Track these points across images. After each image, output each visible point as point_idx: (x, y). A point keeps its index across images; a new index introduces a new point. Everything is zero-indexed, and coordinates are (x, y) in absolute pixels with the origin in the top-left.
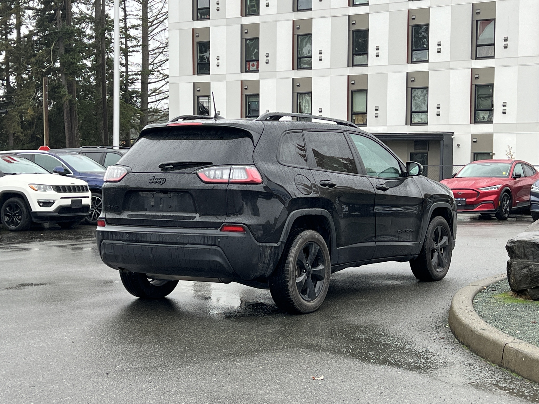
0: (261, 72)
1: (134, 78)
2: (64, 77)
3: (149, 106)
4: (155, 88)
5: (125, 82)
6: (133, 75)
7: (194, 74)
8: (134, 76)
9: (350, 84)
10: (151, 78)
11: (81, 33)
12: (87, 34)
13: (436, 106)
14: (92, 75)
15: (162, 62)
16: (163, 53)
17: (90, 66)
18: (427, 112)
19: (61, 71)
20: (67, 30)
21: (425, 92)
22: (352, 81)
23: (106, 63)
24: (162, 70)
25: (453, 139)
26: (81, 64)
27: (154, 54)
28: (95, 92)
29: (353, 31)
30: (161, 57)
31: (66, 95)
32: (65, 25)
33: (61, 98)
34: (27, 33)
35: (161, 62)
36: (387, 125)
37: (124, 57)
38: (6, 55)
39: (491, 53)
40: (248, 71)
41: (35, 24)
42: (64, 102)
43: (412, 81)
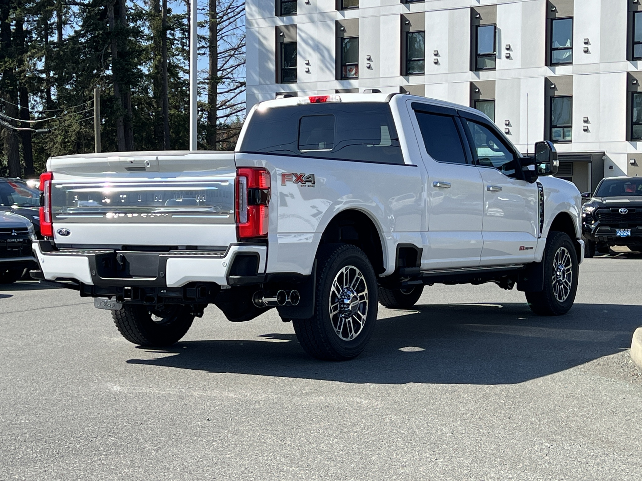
3: (218, 122)
4: (225, 100)
6: (199, 84)
7: (277, 82)
8: (200, 86)
9: (473, 94)
10: (221, 87)
11: (137, 32)
12: (144, 34)
13: (582, 119)
15: (234, 68)
16: (235, 56)
18: (571, 127)
20: (121, 29)
21: (568, 102)
22: (476, 89)
23: (168, 69)
25: (604, 160)
26: (136, 70)
27: (224, 57)
31: (119, 109)
32: (119, 23)
33: (114, 113)
34: (72, 34)
35: (232, 67)
36: (520, 143)
37: (187, 62)
38: (45, 62)
40: (344, 78)
41: (81, 24)
42: (118, 118)
43: (551, 88)
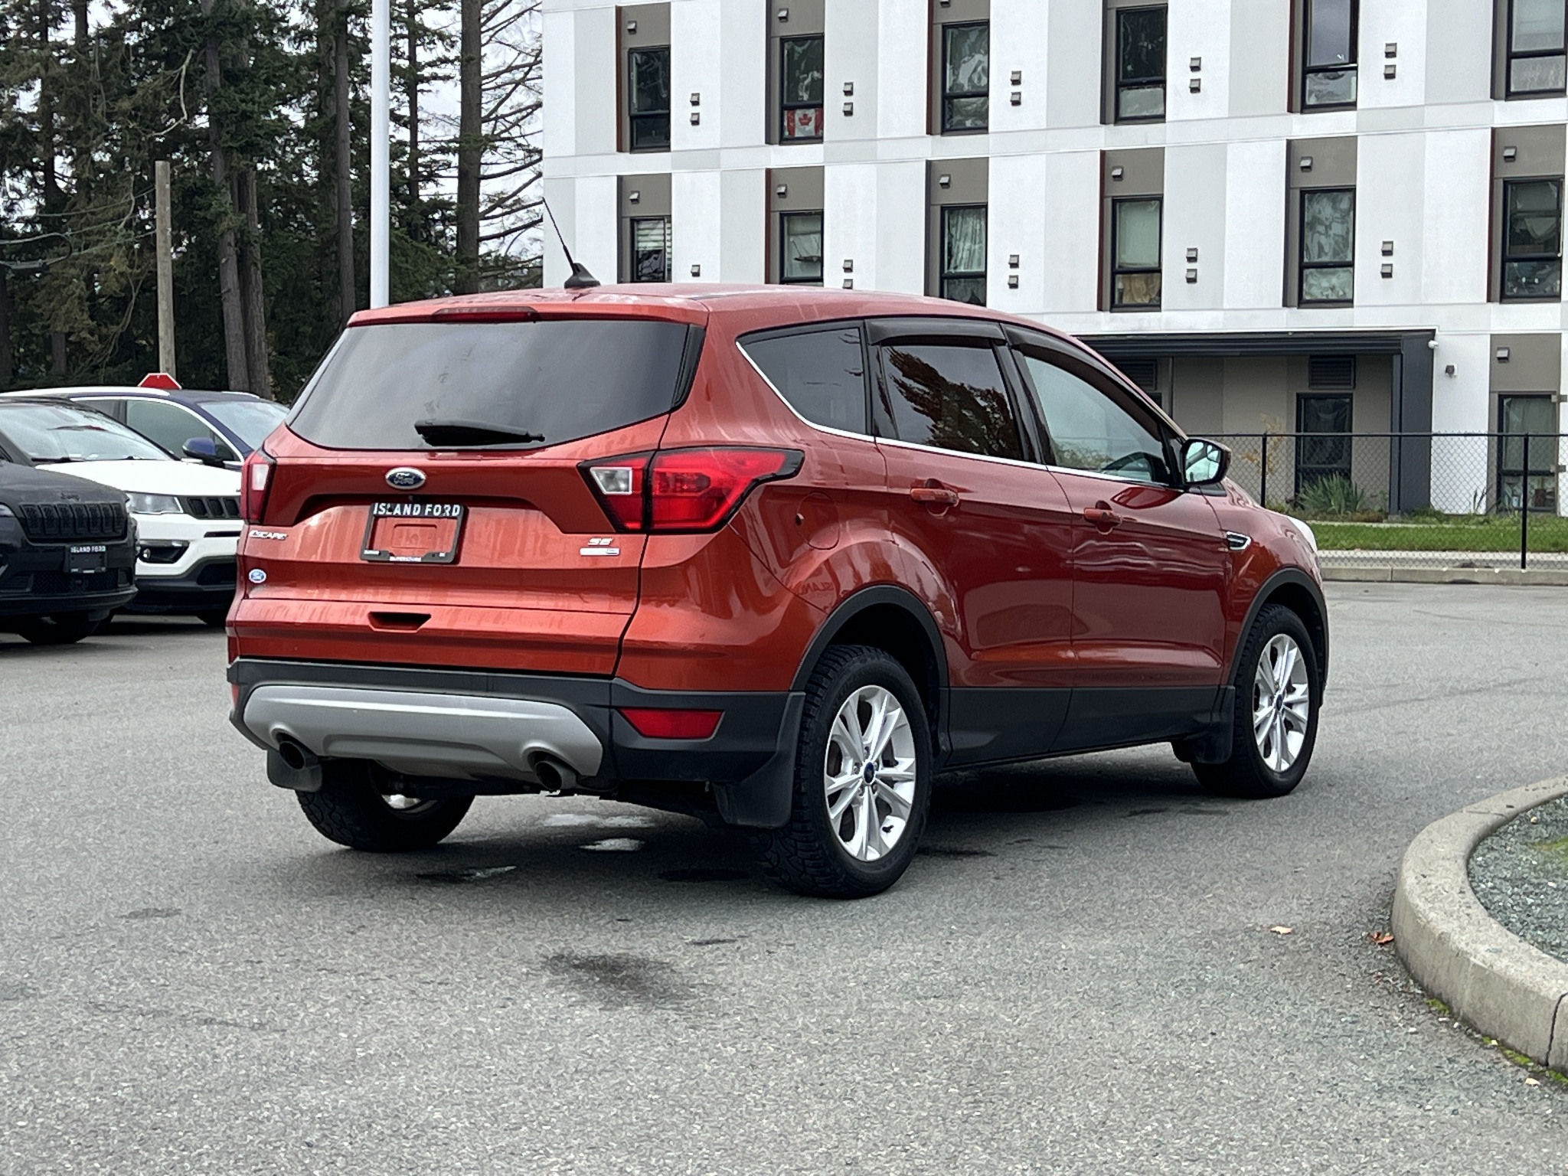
0: (829, 142)
1: (435, 161)
2: (219, 161)
3: (483, 249)
4: (502, 193)
5: (408, 173)
6: (435, 152)
7: (620, 149)
8: (438, 157)
9: (1109, 180)
10: (492, 161)
11: (271, 20)
12: (291, 24)
13: (1380, 247)
14: (307, 154)
15: (524, 113)
16: (528, 83)
17: (302, 124)
18: (1351, 264)
19: (212, 139)
20: (230, 12)
21: (1345, 205)
22: (1115, 168)
23: (351, 115)
24: (524, 136)
25: (1432, 350)
26: (274, 117)
27: (499, 87)
28: (315, 207)
29: (1119, 12)
30: (521, 97)
31: (226, 214)
33: (212, 223)
34: (108, 22)
35: (520, 111)
36: (1226, 306)
37: (405, 98)
38: (42, 93)
39: (1556, 78)
40: (787, 139)
42: (222, 235)
43: (1303, 168)
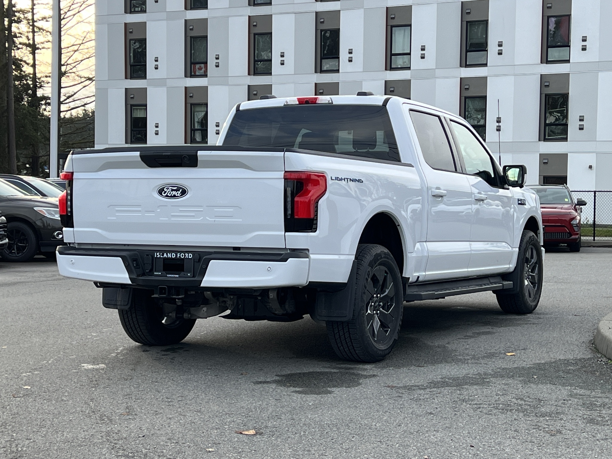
0: (210, 77)
1: (43, 81)
3: (62, 115)
4: (70, 94)
6: (43, 77)
7: (126, 78)
9: (318, 94)
10: (66, 81)
22: (320, 90)
23: (13, 62)
24: (78, 71)
27: (68, 52)
29: (322, 31)
35: (76, 62)
37: (31, 56)
39: (483, 60)
40: (193, 75)
